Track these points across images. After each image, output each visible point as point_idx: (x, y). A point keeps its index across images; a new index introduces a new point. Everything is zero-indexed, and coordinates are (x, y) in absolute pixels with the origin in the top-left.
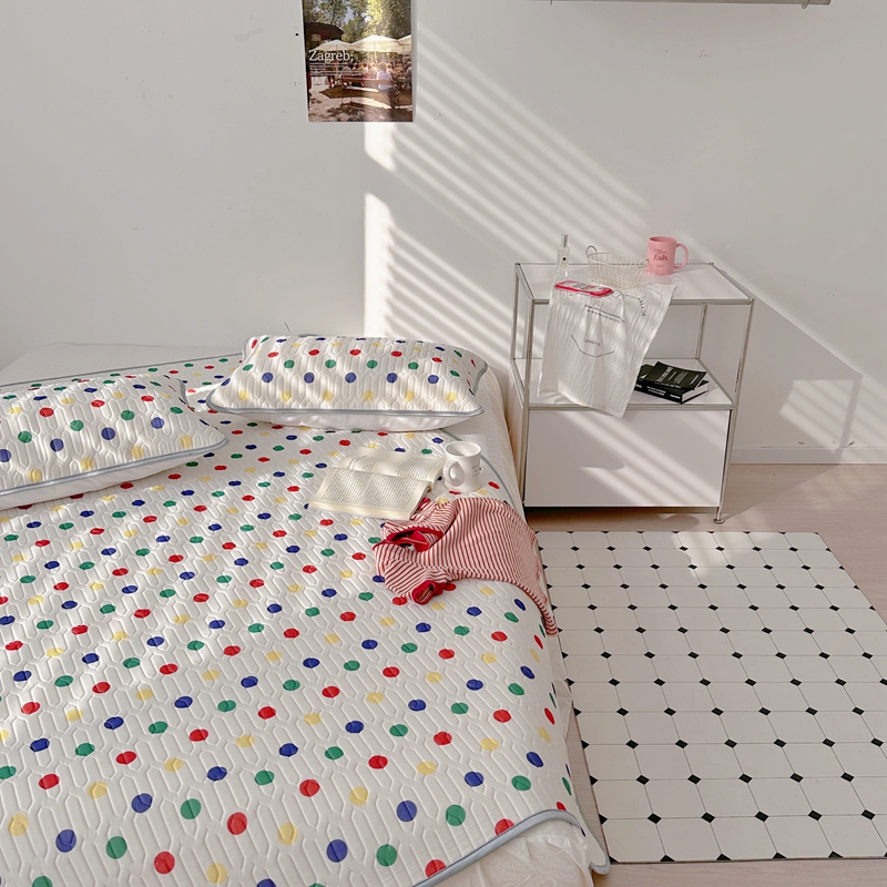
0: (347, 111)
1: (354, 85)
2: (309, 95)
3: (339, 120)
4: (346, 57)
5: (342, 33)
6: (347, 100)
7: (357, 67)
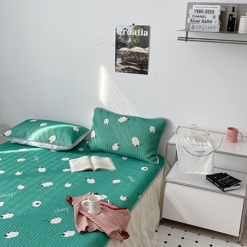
0: (127, 70)
1: (130, 62)
2: (116, 64)
3: (124, 72)
4: (128, 53)
5: (127, 45)
6: (127, 66)
7: (131, 56)
